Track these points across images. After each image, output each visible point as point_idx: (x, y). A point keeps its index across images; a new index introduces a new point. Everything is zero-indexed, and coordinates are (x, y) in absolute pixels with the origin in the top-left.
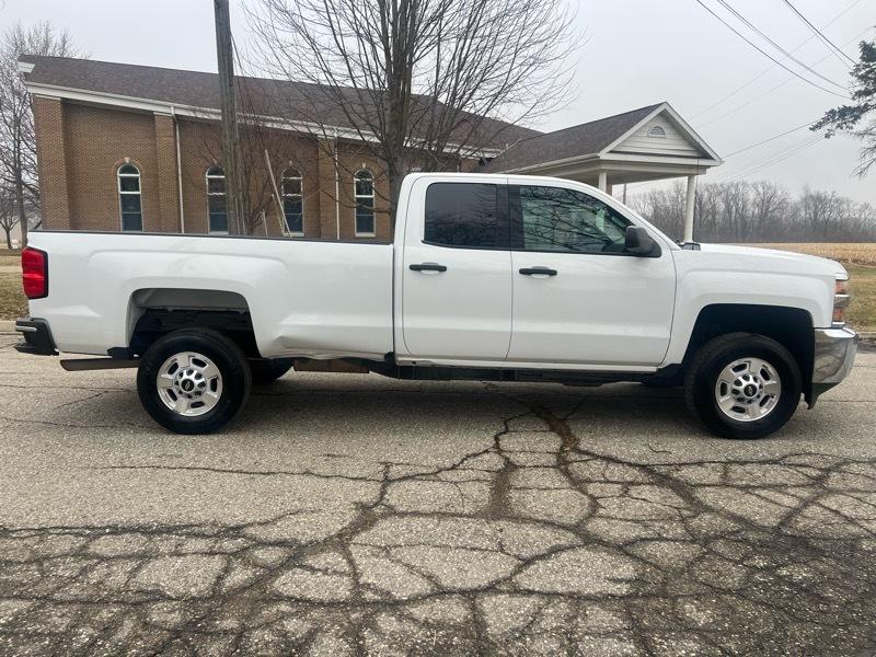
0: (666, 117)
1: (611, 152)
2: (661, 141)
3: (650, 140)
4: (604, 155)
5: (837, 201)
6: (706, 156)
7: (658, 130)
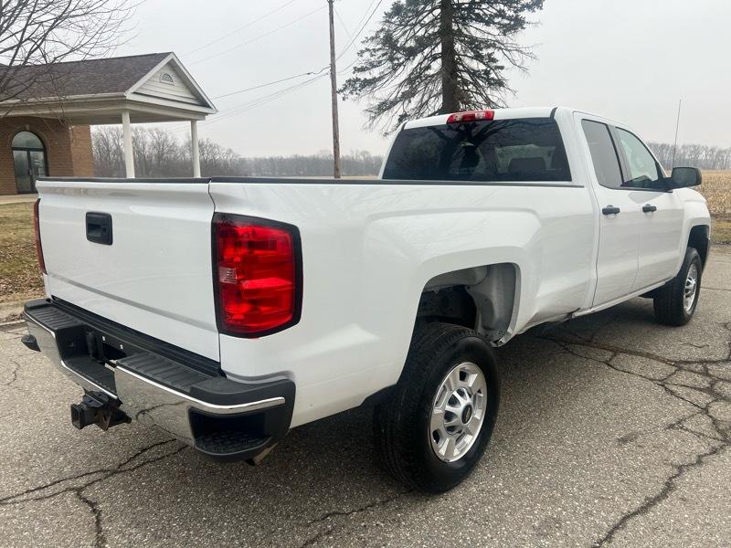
0: (174, 66)
1: (134, 93)
2: (171, 87)
3: (160, 85)
4: (129, 95)
5: (211, 146)
6: (205, 104)
7: (166, 77)
